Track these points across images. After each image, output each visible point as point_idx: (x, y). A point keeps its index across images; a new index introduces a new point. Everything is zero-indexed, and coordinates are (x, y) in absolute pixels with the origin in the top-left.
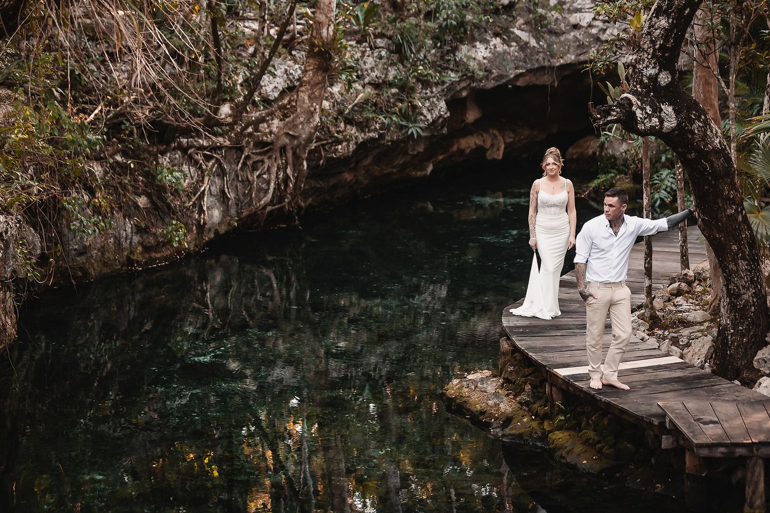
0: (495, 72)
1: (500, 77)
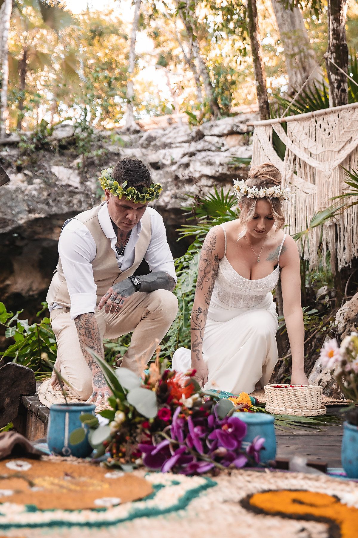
1: (3, 221)
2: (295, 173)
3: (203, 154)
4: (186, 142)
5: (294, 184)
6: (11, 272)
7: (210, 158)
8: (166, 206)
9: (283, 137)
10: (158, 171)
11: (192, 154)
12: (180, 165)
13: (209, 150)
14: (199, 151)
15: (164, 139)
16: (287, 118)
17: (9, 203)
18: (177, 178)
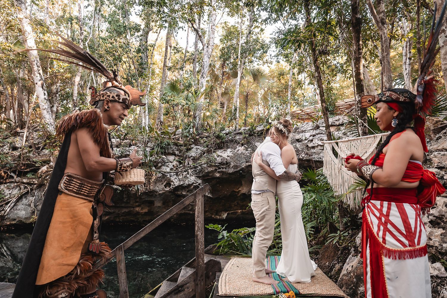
0: (232, 164)
1: (235, 167)
2: (343, 165)
3: (319, 135)
4: (311, 130)
5: (342, 170)
6: (241, 185)
7: (322, 137)
8: (303, 158)
9: (337, 149)
10: (299, 143)
11: (314, 136)
12: (309, 140)
13: (321, 134)
14: (317, 134)
15: (302, 129)
16: (338, 141)
17: (238, 159)
18: (307, 146)
